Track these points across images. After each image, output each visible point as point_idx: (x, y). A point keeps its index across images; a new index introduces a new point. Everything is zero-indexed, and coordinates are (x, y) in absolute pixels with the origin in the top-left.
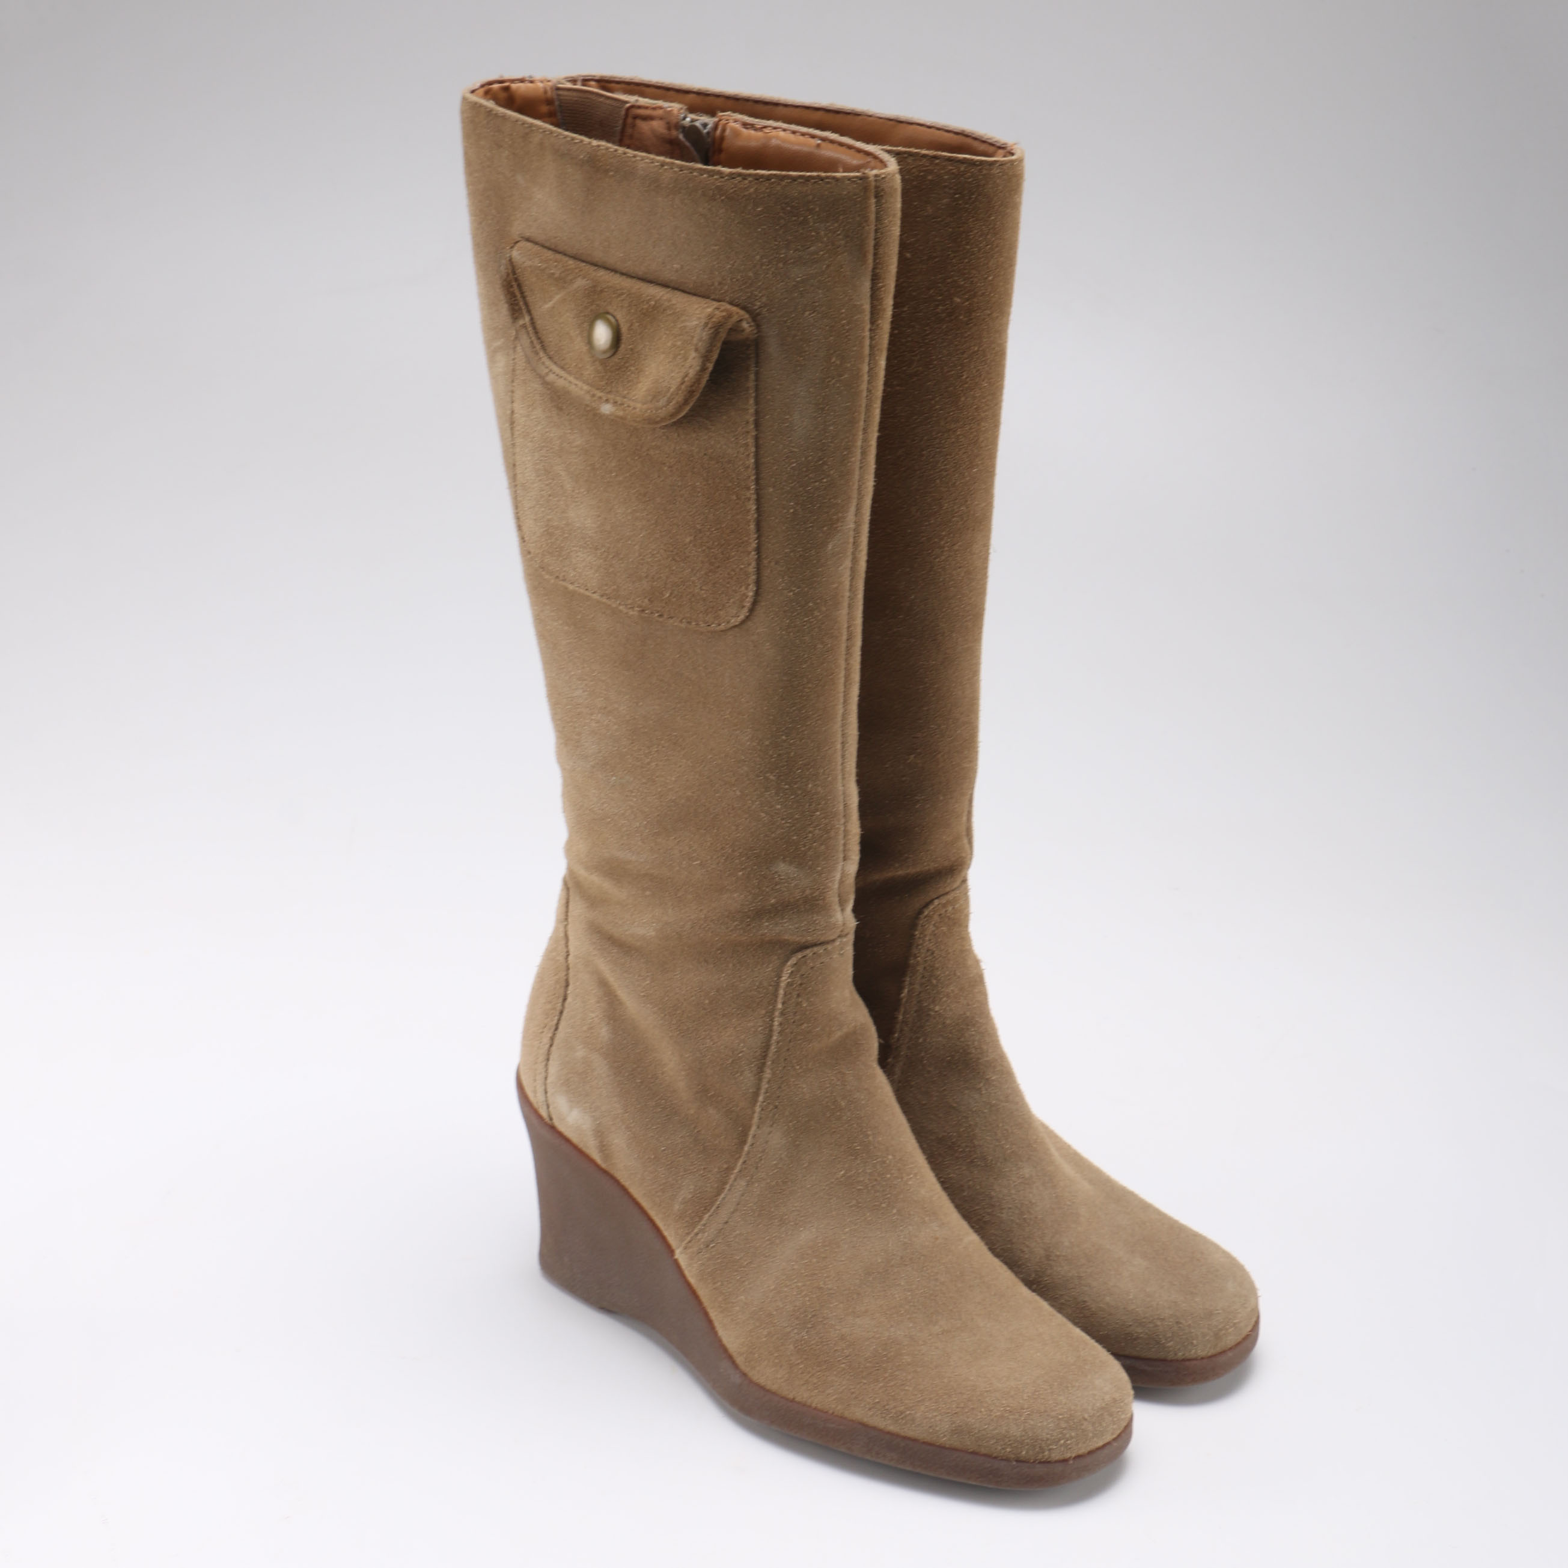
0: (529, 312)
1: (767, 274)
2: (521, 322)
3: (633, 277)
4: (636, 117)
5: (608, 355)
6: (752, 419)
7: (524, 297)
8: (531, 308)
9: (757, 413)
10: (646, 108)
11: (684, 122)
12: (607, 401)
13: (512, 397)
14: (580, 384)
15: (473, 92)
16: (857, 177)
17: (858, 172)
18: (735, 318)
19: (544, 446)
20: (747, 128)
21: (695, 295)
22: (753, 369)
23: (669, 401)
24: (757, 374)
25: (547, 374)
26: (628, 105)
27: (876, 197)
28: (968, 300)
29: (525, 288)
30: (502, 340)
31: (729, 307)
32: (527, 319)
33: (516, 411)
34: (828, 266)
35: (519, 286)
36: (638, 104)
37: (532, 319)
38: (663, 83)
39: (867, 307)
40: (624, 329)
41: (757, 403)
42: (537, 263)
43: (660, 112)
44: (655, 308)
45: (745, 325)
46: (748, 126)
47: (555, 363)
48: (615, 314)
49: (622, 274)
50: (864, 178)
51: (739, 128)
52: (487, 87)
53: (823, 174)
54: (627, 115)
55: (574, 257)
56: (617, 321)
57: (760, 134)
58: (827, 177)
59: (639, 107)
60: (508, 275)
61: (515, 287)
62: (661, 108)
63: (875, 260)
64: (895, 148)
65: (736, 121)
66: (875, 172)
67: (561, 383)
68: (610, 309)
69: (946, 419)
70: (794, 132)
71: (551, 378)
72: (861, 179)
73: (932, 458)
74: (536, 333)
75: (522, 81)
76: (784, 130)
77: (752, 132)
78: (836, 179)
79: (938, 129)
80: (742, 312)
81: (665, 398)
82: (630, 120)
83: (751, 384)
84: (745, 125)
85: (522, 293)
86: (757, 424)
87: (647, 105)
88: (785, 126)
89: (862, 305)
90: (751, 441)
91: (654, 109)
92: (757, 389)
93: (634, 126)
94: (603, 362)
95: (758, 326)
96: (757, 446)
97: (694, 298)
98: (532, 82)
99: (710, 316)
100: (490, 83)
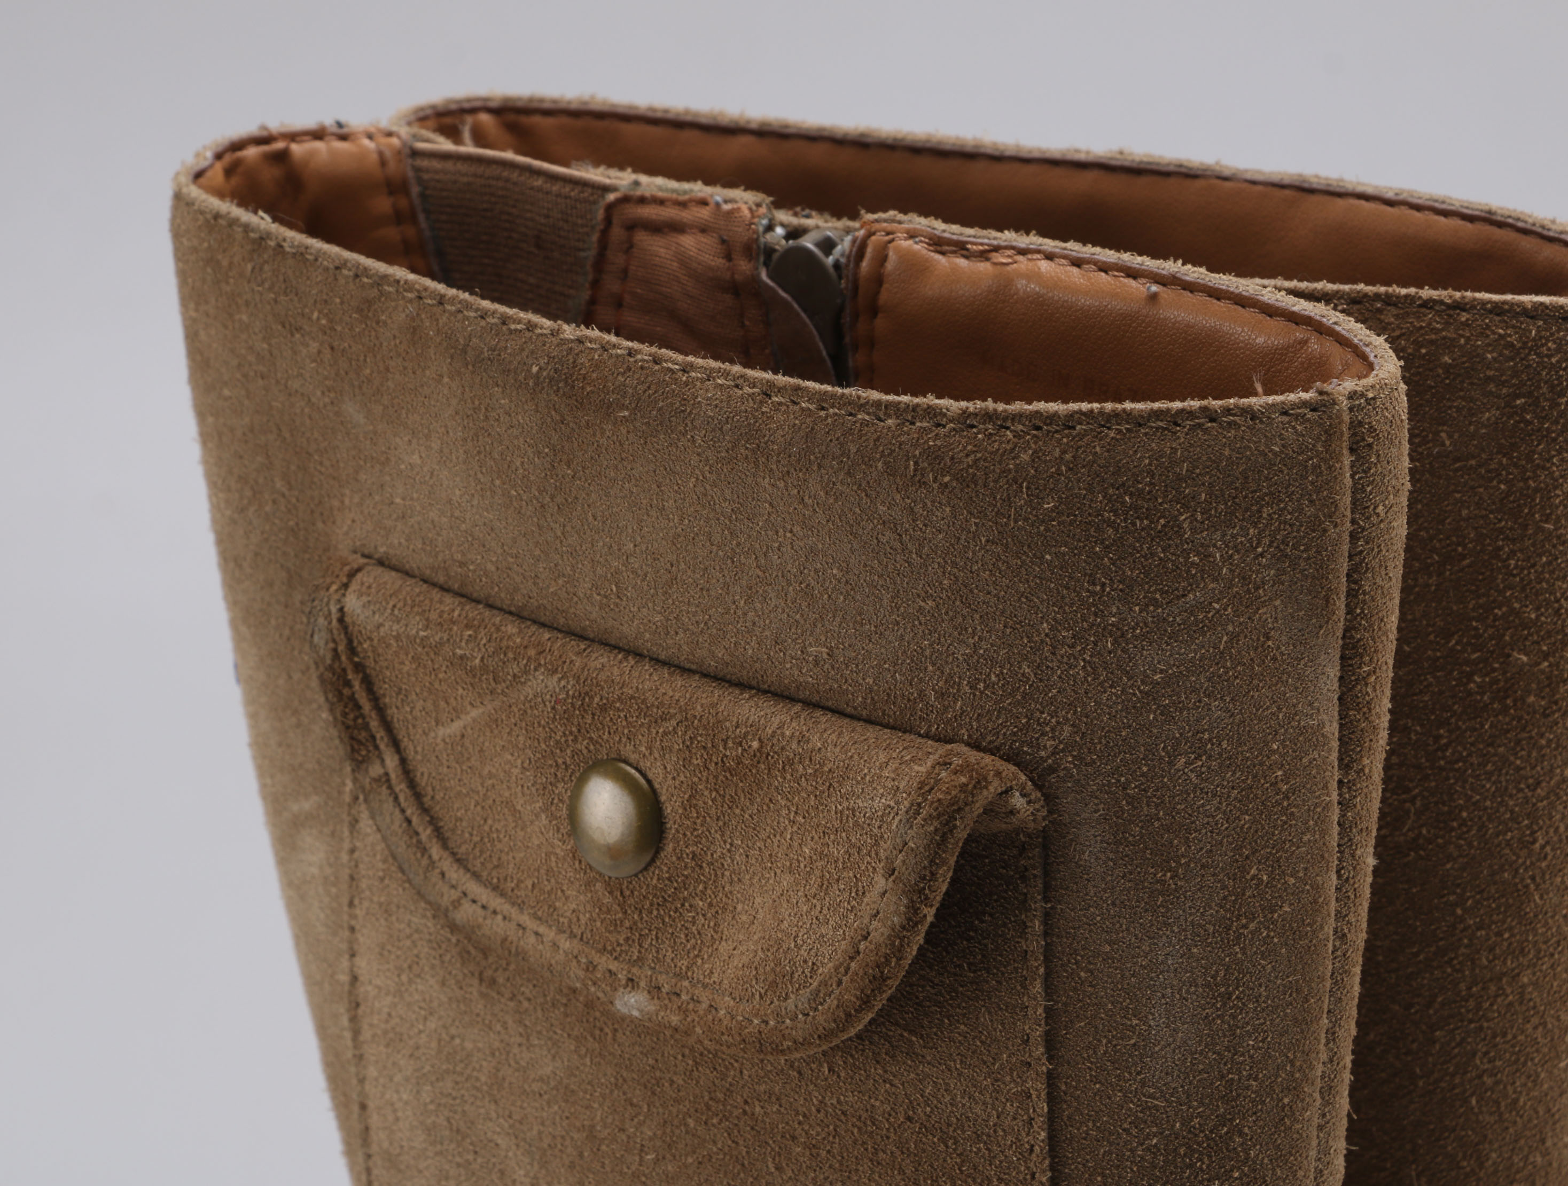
0: (396, 744)
1: (1071, 667)
2: (376, 770)
3: (685, 671)
4: (632, 226)
5: (628, 869)
6: (1039, 1031)
7: (380, 710)
8: (401, 735)
9: (1050, 1013)
10: (661, 202)
11: (769, 237)
12: (632, 983)
13: (351, 942)
14: (550, 934)
15: (198, 175)
16: (1304, 404)
17: (1306, 390)
18: (995, 786)
19: (447, 1071)
20: (943, 253)
21: (869, 721)
22: (1038, 905)
23: (816, 1000)
24: (1047, 916)
25: (456, 904)
26: (611, 197)
27: (1352, 450)
28: (1546, 656)
29: (382, 688)
30: (315, 799)
31: (973, 756)
32: (391, 762)
33: (361, 978)
34: (1234, 637)
35: (368, 683)
36: (639, 193)
37: (403, 761)
38: (666, 111)
39: (1332, 729)
40: (672, 808)
41: (1049, 990)
42: (415, 627)
43: (704, 213)
44: (761, 755)
45: (1017, 801)
46: (946, 248)
47: (476, 876)
48: (645, 764)
49: (657, 661)
50: (1324, 405)
51: (925, 252)
52: (228, 158)
53: (1216, 404)
54: (608, 220)
55: (518, 615)
56: (649, 782)
57: (983, 267)
58: (1227, 411)
59: (642, 200)
60: (336, 654)
61: (357, 685)
62: (704, 203)
63: (1350, 611)
64: (1346, 288)
65: (912, 235)
66: (1349, 385)
67: (496, 927)
68: (628, 751)
69: (1491, 949)
70: (1077, 263)
71: (466, 913)
72: (1314, 410)
73: (1459, 1045)
74: (418, 796)
75: (318, 134)
76: (1050, 257)
77: (962, 262)
78: (1252, 415)
79: (1418, 208)
80: (1009, 769)
81: (806, 993)
82: (617, 232)
83: (1035, 944)
84: (938, 244)
85: (375, 699)
86: (1051, 1043)
87: (660, 194)
88: (1050, 244)
89: (1322, 725)
90: (1038, 1087)
91: (683, 205)
92: (1049, 955)
93: (629, 247)
94: (613, 886)
95: (1050, 799)
96: (1052, 1099)
97: (871, 733)
98: (343, 138)
99: (925, 787)
100: (237, 146)
